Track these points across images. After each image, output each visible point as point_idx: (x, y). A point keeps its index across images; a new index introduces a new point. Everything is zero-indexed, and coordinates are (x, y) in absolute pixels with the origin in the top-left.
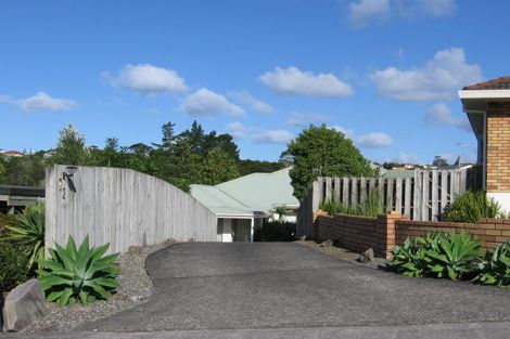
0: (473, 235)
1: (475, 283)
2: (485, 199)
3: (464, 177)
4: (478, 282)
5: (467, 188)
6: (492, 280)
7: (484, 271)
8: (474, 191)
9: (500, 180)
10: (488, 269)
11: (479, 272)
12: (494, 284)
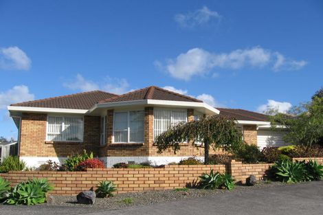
0: (5, 179)
1: (4, 204)
2: (18, 160)
3: (9, 149)
4: (6, 203)
5: (10, 155)
6: (13, 202)
7: (9, 198)
8: (13, 156)
9: (26, 151)
10: (11, 197)
11: (6, 198)
12: (14, 204)
